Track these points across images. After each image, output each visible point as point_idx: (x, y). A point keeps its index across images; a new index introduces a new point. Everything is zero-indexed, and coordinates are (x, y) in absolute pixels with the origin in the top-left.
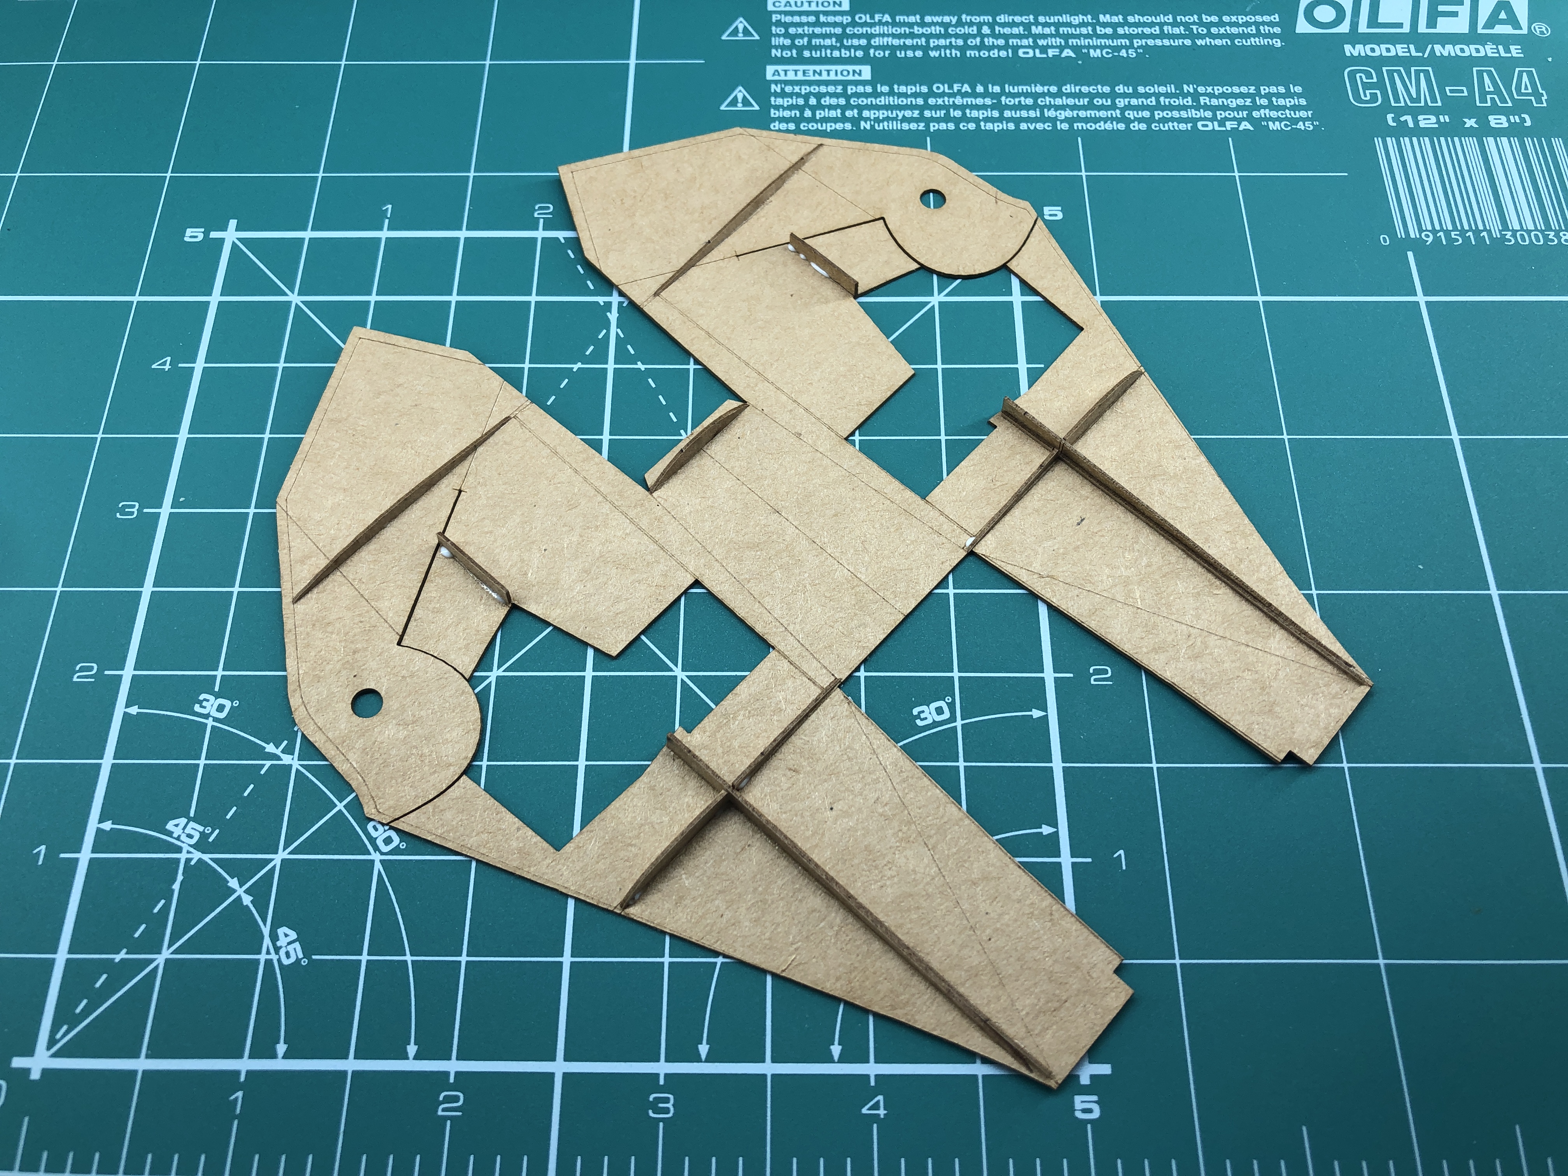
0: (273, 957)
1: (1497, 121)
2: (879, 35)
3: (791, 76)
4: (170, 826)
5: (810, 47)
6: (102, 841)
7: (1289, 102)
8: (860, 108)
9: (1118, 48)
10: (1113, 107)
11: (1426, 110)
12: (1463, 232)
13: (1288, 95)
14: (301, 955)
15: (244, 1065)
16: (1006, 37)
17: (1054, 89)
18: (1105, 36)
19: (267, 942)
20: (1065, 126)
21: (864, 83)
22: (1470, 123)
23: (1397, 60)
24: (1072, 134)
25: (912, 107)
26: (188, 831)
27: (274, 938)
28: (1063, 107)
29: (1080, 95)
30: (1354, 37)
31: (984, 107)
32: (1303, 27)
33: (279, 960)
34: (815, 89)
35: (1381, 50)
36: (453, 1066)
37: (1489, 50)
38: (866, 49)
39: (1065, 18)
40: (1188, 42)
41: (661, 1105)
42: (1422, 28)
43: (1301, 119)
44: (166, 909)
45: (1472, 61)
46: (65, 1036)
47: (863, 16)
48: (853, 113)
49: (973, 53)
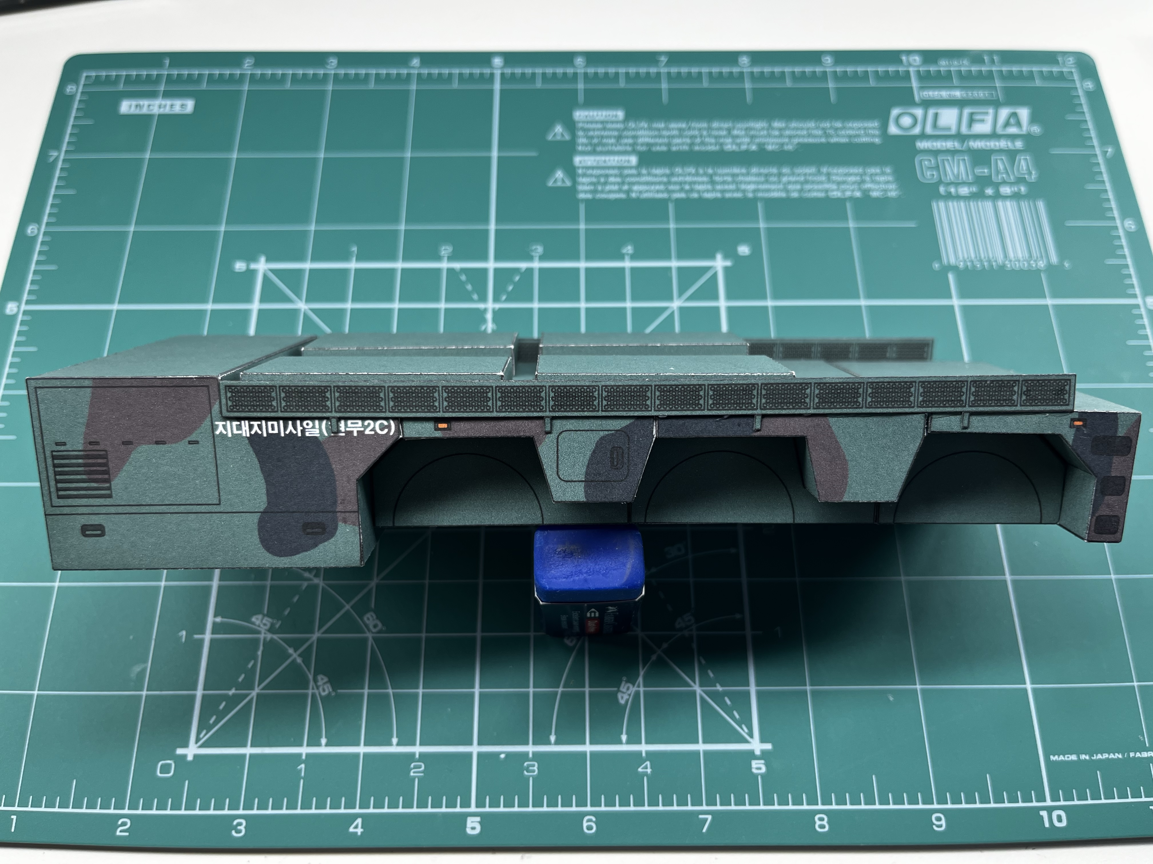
0: (316, 691)
1: (1006, 190)
2: (642, 137)
3: (589, 164)
4: (254, 619)
5: (600, 144)
6: (217, 628)
7: (882, 179)
8: (631, 184)
9: (782, 145)
10: (779, 182)
11: (964, 183)
12: (981, 261)
13: (883, 173)
14: (331, 690)
15: (304, 750)
16: (716, 137)
17: (744, 171)
18: (775, 137)
19: (312, 683)
20: (750, 195)
21: (631, 168)
22: (989, 191)
23: (947, 151)
24: (755, 200)
25: (660, 183)
26: (264, 621)
27: (315, 681)
28: (749, 183)
29: (759, 175)
30: (923, 136)
31: (703, 183)
32: (893, 130)
33: (320, 694)
34: (602, 172)
35: (938, 145)
36: (417, 749)
37: (1003, 144)
38: (634, 145)
39: (752, 124)
40: (823, 140)
41: (531, 768)
42: (964, 130)
43: (891, 190)
44: (255, 665)
45: (992, 151)
46: (205, 737)
47: (632, 125)
48: (626, 187)
49: (697, 148)
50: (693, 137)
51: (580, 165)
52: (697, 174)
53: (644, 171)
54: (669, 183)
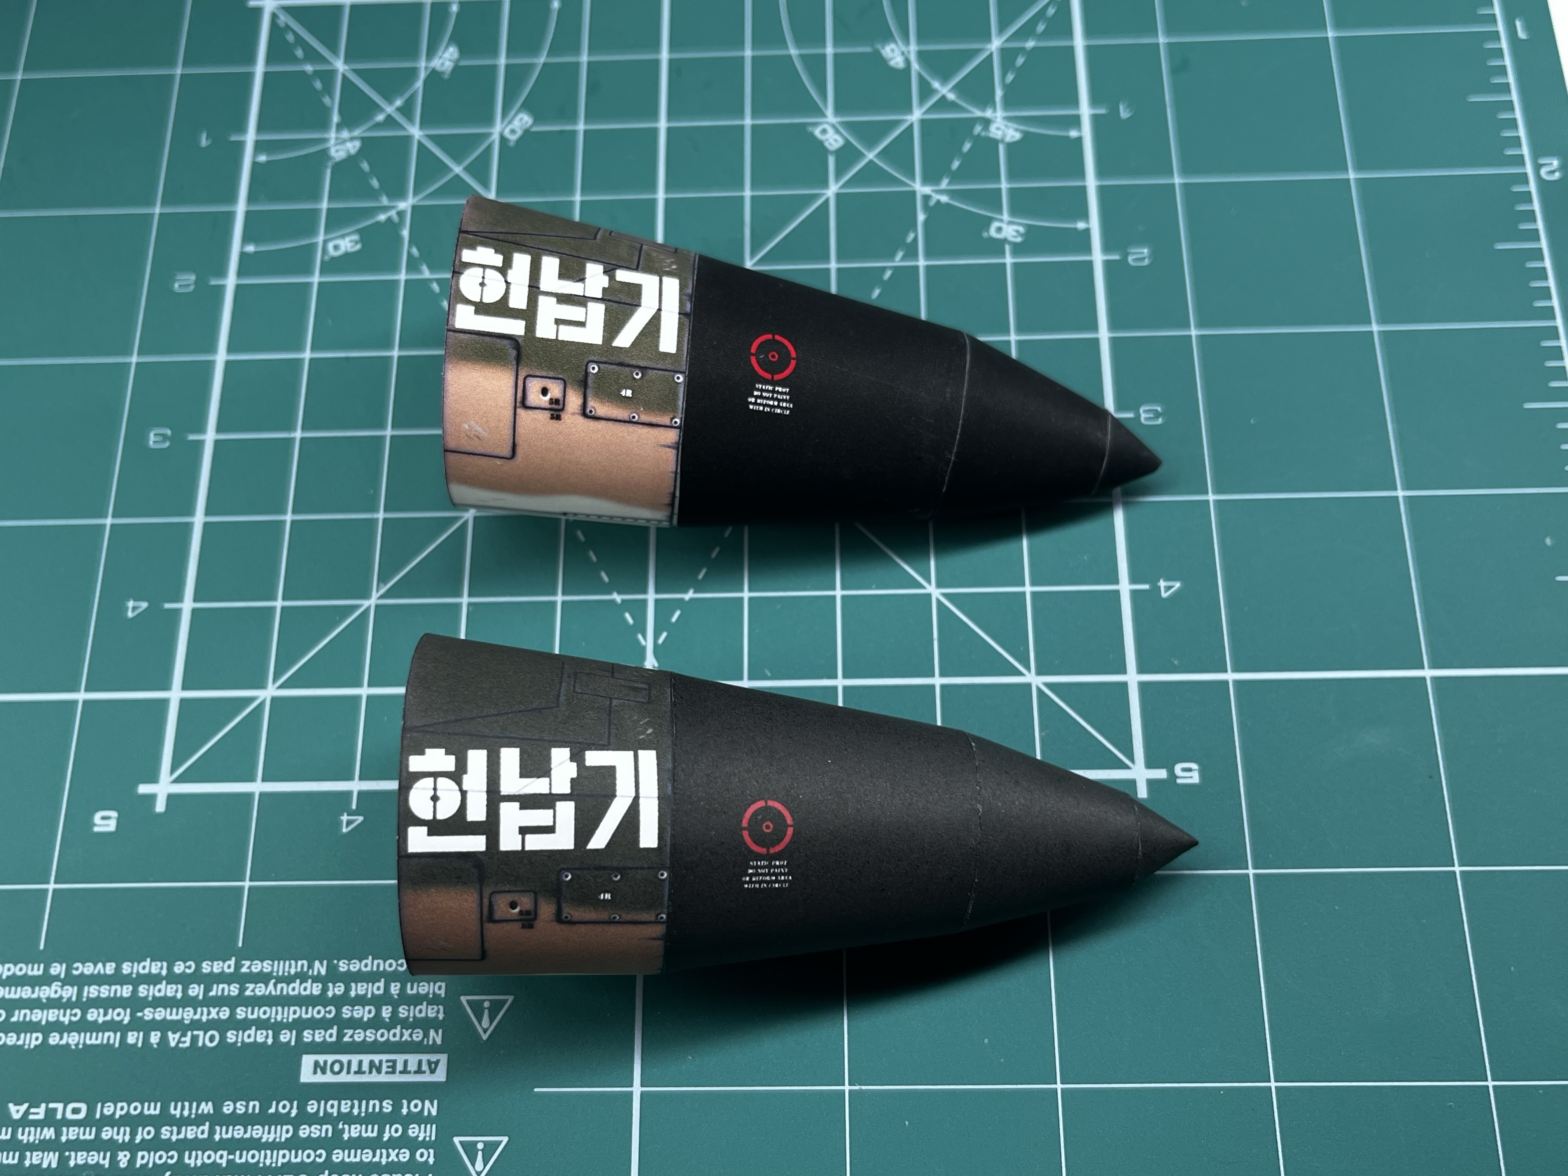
0: (904, 48)
2: (280, 1146)
3: (413, 1060)
4: (1018, 136)
5: (382, 1121)
6: (1074, 122)
14: (882, 50)
19: (913, 58)
21: (313, 1048)
24: (48, 958)
25: (254, 1001)
26: (1000, 133)
27: (907, 62)
31: (157, 1003)
33: (899, 46)
38: (302, 1117)
48: (337, 989)
49: (153, 1110)
50: (155, 1145)
51: (434, 1057)
52: (164, 1026)
53: (285, 1036)
54: (232, 1003)
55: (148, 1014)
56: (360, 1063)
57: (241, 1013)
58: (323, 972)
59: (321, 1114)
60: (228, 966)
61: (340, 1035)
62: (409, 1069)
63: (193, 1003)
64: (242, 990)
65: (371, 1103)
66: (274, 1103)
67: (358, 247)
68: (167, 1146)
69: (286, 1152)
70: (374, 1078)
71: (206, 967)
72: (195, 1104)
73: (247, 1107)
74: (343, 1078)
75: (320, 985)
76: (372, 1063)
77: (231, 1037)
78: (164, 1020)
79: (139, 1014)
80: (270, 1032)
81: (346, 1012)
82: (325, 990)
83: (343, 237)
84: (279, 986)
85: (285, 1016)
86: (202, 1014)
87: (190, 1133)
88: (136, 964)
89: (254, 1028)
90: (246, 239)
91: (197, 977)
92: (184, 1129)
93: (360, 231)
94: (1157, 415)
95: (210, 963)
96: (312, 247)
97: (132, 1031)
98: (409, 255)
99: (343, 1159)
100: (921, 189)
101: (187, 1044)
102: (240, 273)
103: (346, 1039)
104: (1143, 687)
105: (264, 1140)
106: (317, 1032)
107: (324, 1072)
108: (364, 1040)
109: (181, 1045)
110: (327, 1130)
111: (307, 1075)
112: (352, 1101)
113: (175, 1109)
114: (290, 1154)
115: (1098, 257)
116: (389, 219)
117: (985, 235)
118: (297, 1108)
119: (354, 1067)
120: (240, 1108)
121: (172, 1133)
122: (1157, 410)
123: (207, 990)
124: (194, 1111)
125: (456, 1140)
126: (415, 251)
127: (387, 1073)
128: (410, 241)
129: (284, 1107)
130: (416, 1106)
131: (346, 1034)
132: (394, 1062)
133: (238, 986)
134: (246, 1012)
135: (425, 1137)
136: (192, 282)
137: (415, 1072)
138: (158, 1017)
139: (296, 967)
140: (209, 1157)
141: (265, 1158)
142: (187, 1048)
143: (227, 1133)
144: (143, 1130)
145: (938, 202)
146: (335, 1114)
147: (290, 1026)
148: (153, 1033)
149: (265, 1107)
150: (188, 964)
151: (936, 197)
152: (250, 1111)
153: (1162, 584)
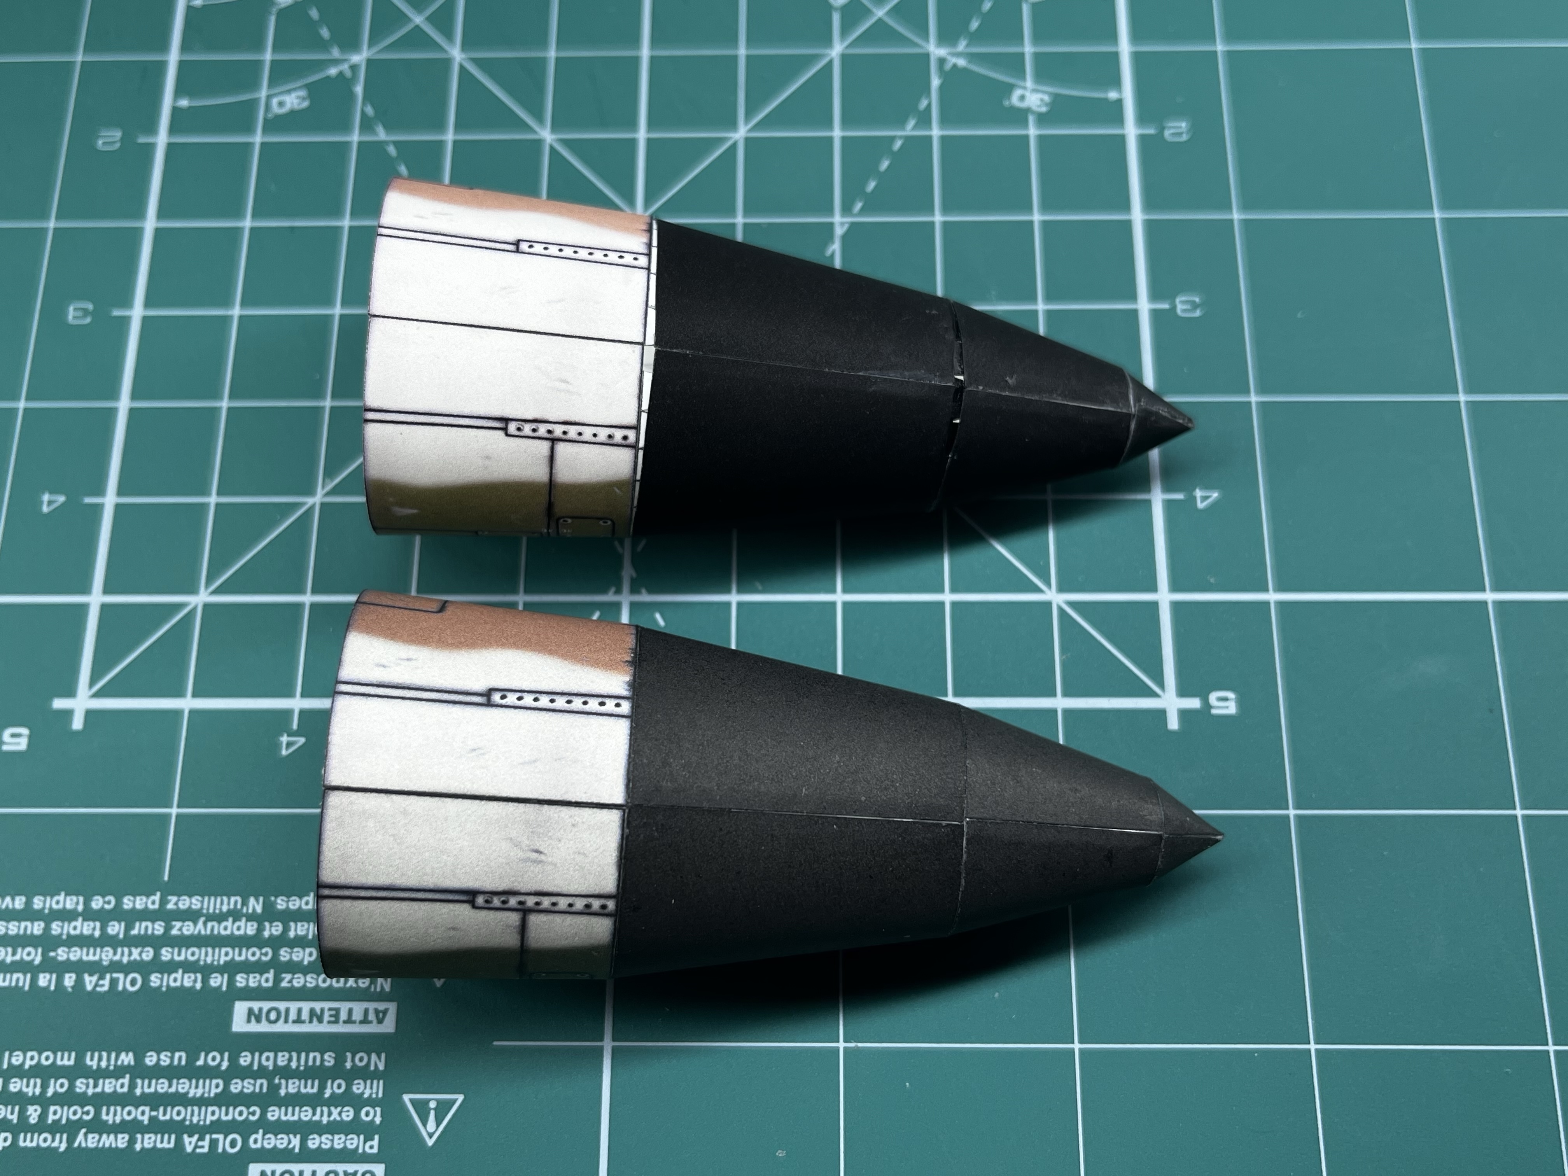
2: (208, 1102)
5: (323, 1076)
8: (258, 940)
21: (246, 994)
25: (181, 941)
31: (72, 942)
38: (234, 1070)
47: (226, 1144)
48: (274, 929)
49: (67, 1060)
50: (69, 1099)
51: (381, 1006)
52: (80, 967)
53: (217, 981)
54: (157, 942)
55: (61, 954)
56: (300, 1011)
57: (166, 954)
58: (259, 909)
59: (255, 1067)
60: (153, 902)
61: (277, 980)
62: (354, 1018)
63: (113, 942)
64: (168, 928)
65: (311, 1055)
66: (203, 1054)
67: (306, 104)
68: (82, 1100)
69: (215, 1108)
70: (315, 1028)
71: (128, 903)
72: (113, 1055)
73: (172, 1058)
74: (280, 1027)
75: (255, 925)
76: (312, 1012)
77: (155, 980)
78: (80, 961)
79: (52, 954)
80: (199, 976)
81: (284, 955)
82: (260, 930)
83: (289, 92)
84: (210, 925)
85: (216, 958)
86: (122, 954)
87: (108, 1086)
88: (48, 899)
89: (180, 971)
90: (179, 92)
91: (118, 914)
92: (101, 1081)
93: (307, 86)
94: (1195, 306)
95: (132, 898)
96: (254, 103)
97: (44, 972)
98: (363, 113)
99: (279, 1117)
100: (936, 51)
101: (106, 988)
102: (173, 129)
103: (284, 984)
104: (1176, 606)
105: (191, 1095)
106: (251, 976)
107: (258, 1020)
108: (304, 986)
109: (98, 989)
110: (261, 1085)
111: (240, 1024)
112: (290, 1052)
113: (92, 1059)
114: (220, 1111)
115: (1131, 130)
116: (341, 74)
117: (1006, 103)
118: (229, 1060)
119: (293, 1016)
120: (165, 1059)
121: (87, 1086)
122: (1194, 302)
123: (128, 928)
124: (112, 1062)
125: (406, 1098)
126: (370, 110)
127: (329, 1022)
128: (365, 98)
129: (214, 1059)
130: (361, 1060)
131: (284, 978)
132: (338, 1010)
133: (163, 924)
134: (172, 953)
135: (371, 1095)
136: (118, 139)
137: (361, 1022)
138: (73, 958)
139: (229, 904)
140: (129, 1113)
141: (192, 1115)
142: (106, 992)
143: (149, 1086)
144: (55, 1083)
145: (955, 66)
146: (271, 1068)
147: (220, 969)
148: (67, 976)
149: (192, 1058)
150: (107, 899)
151: (953, 60)
152: (176, 1062)
153: (1199, 493)
